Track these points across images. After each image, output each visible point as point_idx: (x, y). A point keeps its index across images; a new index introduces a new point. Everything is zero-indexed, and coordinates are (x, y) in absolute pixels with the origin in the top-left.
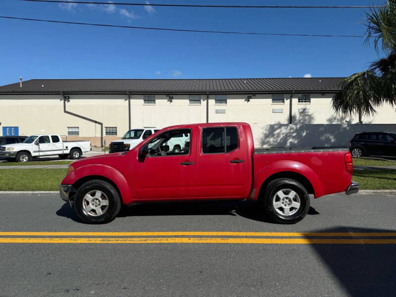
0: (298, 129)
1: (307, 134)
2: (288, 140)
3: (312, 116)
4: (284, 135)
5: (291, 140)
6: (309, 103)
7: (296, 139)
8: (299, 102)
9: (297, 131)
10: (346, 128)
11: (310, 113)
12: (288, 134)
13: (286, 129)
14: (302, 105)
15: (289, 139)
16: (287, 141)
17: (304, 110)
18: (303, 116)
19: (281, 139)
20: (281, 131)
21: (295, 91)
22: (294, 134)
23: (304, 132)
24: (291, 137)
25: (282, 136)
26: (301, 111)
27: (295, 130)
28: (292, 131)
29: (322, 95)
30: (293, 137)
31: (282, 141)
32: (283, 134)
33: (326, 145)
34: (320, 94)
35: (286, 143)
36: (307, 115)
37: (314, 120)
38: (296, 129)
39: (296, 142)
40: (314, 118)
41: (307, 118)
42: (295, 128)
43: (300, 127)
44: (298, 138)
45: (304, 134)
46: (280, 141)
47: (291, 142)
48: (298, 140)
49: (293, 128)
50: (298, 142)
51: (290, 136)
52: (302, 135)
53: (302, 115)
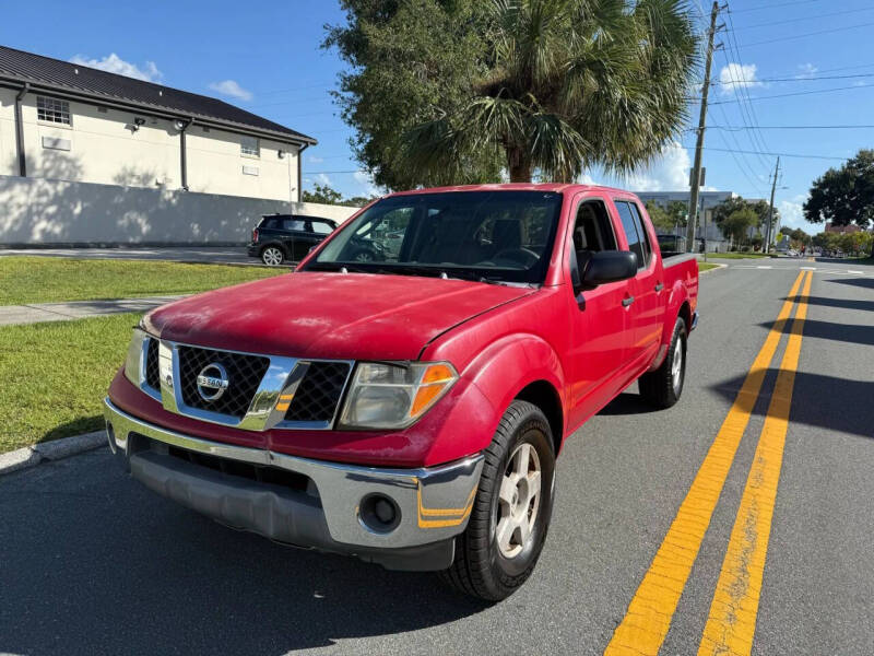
0: (61, 194)
1: (83, 210)
2: (35, 224)
3: (78, 164)
4: (23, 209)
5: (43, 225)
6: (67, 126)
7: (57, 223)
8: (41, 117)
9: (56, 200)
10: (170, 200)
11: (70, 155)
12: (34, 209)
13: (28, 193)
14: (51, 129)
15: (39, 222)
16: (32, 228)
17: (56, 142)
18: (54, 161)
19: (16, 221)
20: (11, 198)
21: (31, 85)
22: (52, 210)
23: (75, 207)
24: (43, 217)
25: (16, 213)
26: (48, 144)
27: (51, 197)
28: (44, 200)
29: (100, 110)
30: (49, 218)
31: (16, 228)
32: (20, 206)
33: (131, 240)
34: (96, 108)
35: (30, 233)
36: (64, 158)
37: (82, 173)
38: (56, 194)
39: (57, 230)
40: (83, 169)
41: (64, 166)
42: (52, 192)
43: (67, 190)
44: (63, 220)
45: (78, 210)
46: (11, 228)
47: (43, 231)
48: (62, 226)
49: (46, 193)
50: (63, 231)
51: (39, 214)
52: (71, 212)
53: (52, 157)
